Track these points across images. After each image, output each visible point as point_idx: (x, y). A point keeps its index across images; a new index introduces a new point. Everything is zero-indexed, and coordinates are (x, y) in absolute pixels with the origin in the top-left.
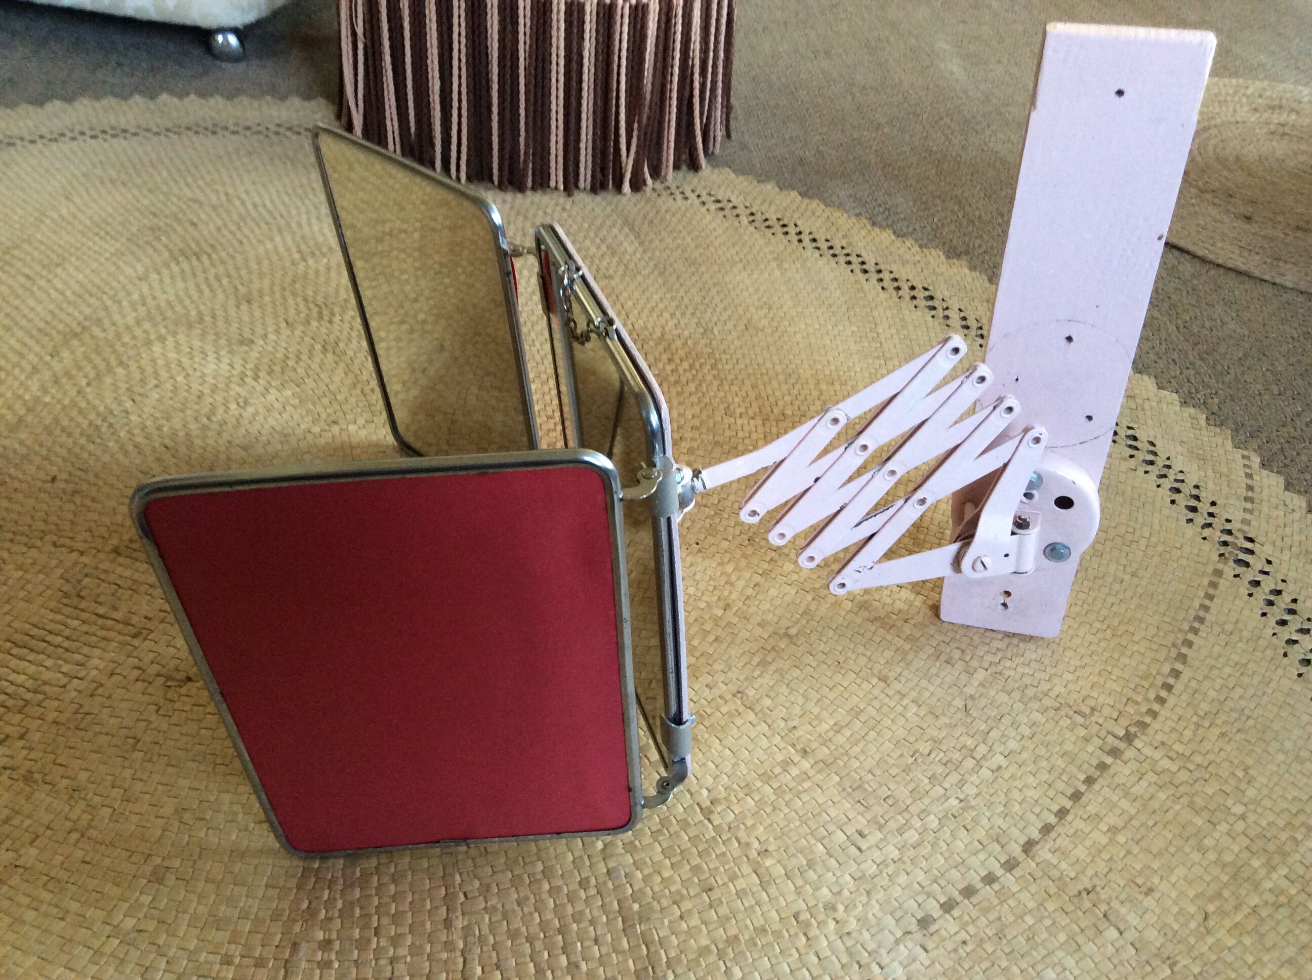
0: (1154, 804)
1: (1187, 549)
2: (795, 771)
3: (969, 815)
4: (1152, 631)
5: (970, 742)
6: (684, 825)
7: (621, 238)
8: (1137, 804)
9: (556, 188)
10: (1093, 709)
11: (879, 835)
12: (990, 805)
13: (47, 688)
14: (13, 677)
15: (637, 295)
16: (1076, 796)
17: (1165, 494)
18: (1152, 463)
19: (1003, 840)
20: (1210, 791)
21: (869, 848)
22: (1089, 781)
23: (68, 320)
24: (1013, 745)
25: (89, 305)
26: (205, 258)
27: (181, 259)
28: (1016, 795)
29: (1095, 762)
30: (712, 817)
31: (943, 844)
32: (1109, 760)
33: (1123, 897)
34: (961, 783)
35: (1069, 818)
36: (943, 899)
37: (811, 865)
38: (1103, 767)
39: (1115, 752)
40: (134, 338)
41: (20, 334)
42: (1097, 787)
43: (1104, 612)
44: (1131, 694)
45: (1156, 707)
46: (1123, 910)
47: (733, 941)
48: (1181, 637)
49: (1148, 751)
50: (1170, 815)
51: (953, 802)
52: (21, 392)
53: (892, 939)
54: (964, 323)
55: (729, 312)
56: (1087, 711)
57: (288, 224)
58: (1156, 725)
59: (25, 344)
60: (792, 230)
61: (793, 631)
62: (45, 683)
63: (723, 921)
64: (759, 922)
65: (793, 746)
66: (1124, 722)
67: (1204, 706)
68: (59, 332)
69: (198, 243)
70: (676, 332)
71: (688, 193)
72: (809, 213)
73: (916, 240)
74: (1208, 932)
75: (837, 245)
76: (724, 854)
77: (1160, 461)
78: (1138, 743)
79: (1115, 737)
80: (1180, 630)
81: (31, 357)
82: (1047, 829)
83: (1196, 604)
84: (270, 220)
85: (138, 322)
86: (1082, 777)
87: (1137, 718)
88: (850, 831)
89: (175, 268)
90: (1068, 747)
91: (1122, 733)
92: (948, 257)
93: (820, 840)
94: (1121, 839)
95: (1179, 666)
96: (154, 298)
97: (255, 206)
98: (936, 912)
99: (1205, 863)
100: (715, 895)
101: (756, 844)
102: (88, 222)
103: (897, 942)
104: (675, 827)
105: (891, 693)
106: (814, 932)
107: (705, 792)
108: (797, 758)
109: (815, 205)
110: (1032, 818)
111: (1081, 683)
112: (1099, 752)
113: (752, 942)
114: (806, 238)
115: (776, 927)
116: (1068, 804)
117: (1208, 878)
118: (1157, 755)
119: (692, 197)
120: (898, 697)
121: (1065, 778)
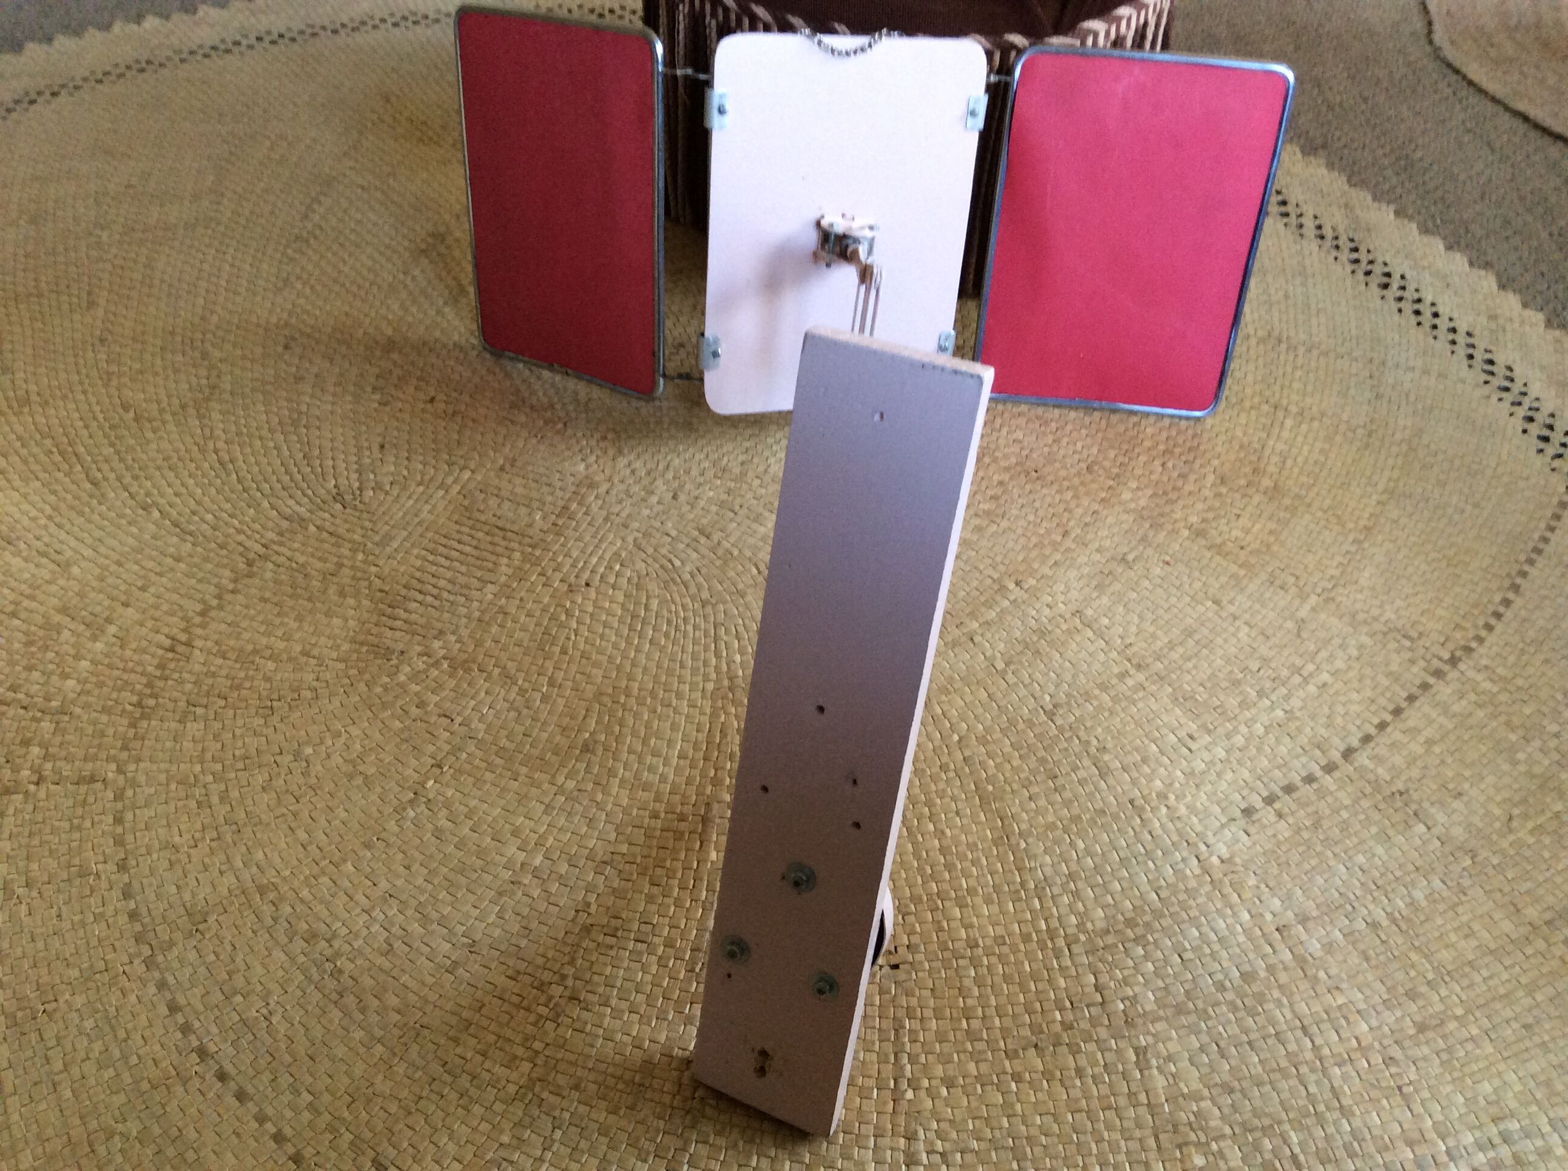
0: (1472, 721)
1: (1533, 481)
2: (1130, 682)
3: (1293, 725)
4: (1488, 561)
5: (1298, 662)
6: (1030, 724)
8: (1454, 720)
10: (1421, 634)
11: (1208, 739)
12: (1313, 717)
16: (1397, 712)
17: (1518, 423)
18: (1507, 389)
19: (1325, 747)
20: (1527, 711)
21: (1199, 749)
22: (1411, 699)
24: (1339, 664)
28: (1339, 708)
29: (1418, 682)
30: (1055, 718)
31: (1267, 748)
32: (1432, 680)
33: (1434, 798)
34: (1287, 698)
35: (1389, 729)
36: (1265, 794)
37: (1145, 760)
38: (1425, 686)
39: (1438, 674)
41: (369, 250)
42: (1417, 704)
43: (1441, 543)
44: (1458, 620)
45: (1483, 633)
46: (1433, 810)
47: (1076, 819)
48: (1517, 567)
49: (1471, 674)
50: (1486, 731)
51: (1279, 713)
52: (383, 311)
53: (1218, 824)
54: (1319, 232)
56: (1415, 635)
58: (1482, 650)
59: (375, 261)
61: (1130, 557)
63: (1067, 804)
64: (1099, 805)
65: (1129, 660)
66: (1451, 646)
67: (1532, 633)
74: (1511, 831)
76: (1066, 749)
77: (1517, 388)
78: (1462, 666)
79: (1440, 659)
80: (1516, 561)
82: (1367, 739)
83: (1536, 536)
86: (1405, 695)
87: (1462, 643)
88: (1182, 734)
90: (1394, 667)
91: (1446, 656)
93: (1154, 741)
94: (1437, 749)
95: (1511, 596)
98: (1258, 803)
99: (1515, 773)
100: (1060, 781)
101: (1095, 742)
103: (1223, 826)
104: (1021, 726)
105: (1224, 614)
106: (1148, 815)
107: (1048, 698)
108: (1132, 671)
110: (1354, 729)
111: (1411, 609)
112: (1423, 674)
113: (1093, 822)
115: (1114, 809)
116: (1388, 718)
117: (1516, 786)
118: (1479, 677)
120: (1231, 619)
121: (1388, 695)
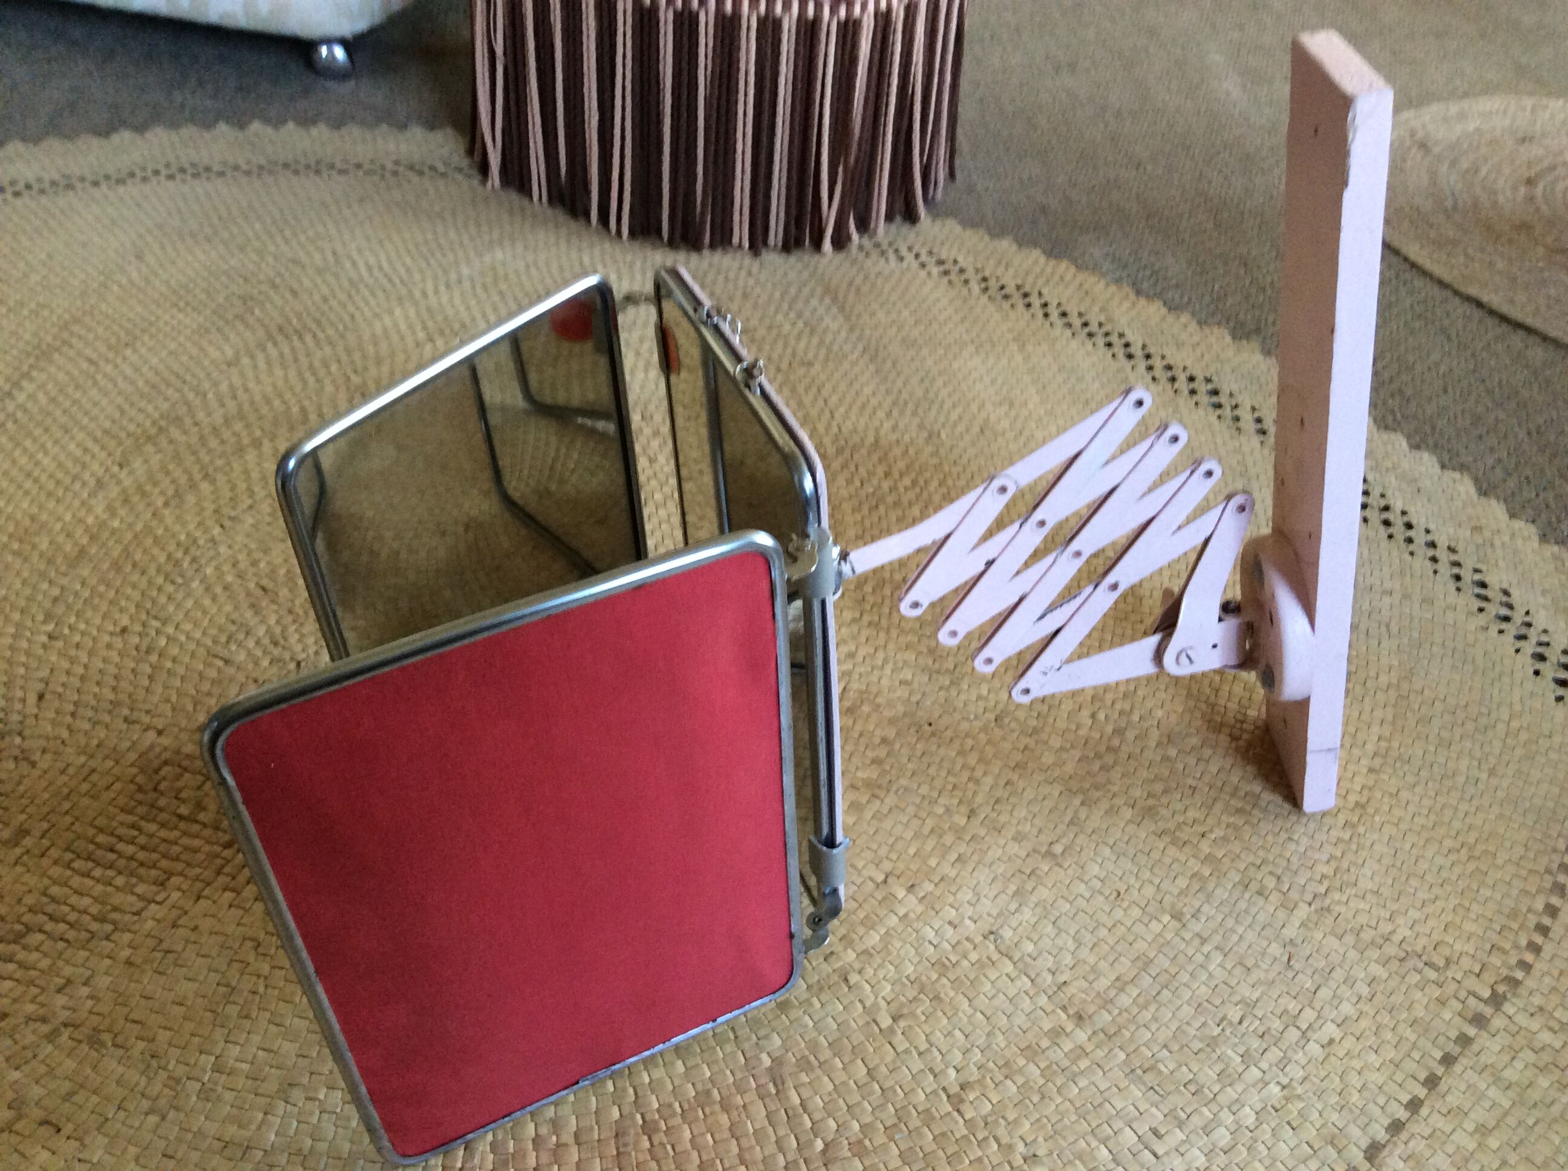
0: (1535, 1095)
1: (1558, 738)
2: (1068, 1046)
3: (1295, 1107)
4: (1519, 851)
5: (1293, 1006)
6: (927, 1118)
7: (821, 311)
8: (1511, 1093)
9: (740, 246)
10: (1448, 961)
11: (1181, 1136)
12: (1321, 1094)
13: (115, 916)
14: (74, 899)
15: (843, 386)
17: (1525, 663)
18: (1507, 619)
19: (1341, 1142)
21: (1167, 1153)
22: (1448, 1060)
23: (141, 418)
24: (1347, 1009)
25: (166, 399)
26: (308, 338)
27: (280, 338)
28: (1354, 1080)
29: (1453, 1034)
30: (962, 1108)
31: (1261, 1147)
32: (1471, 1031)
34: (1283, 1064)
35: (1424, 1111)
38: (1464, 1041)
39: (1479, 1020)
40: (223, 442)
41: (81, 436)
42: (1458, 1068)
43: (1457, 825)
44: (1495, 937)
45: (1529, 957)
48: (1555, 858)
49: (1522, 1020)
50: (1555, 1111)
51: (1275, 1089)
52: (82, 513)
54: (1259, 426)
55: (959, 410)
56: (1441, 963)
57: (410, 292)
58: (1530, 983)
59: (86, 450)
60: (1036, 302)
61: (1058, 849)
62: (115, 909)
65: (1064, 1008)
66: (1489, 977)
68: (129, 435)
69: (299, 316)
70: (893, 437)
71: (904, 251)
72: (1056, 278)
73: (1193, 314)
75: (1094, 319)
76: (979, 1160)
77: (1518, 617)
78: (1509, 1008)
79: (1480, 999)
80: (1555, 850)
81: (95, 467)
84: (388, 286)
85: (227, 422)
86: (1438, 1055)
87: (1504, 972)
88: (1143, 1128)
89: (273, 352)
90: (1419, 1012)
91: (1486, 993)
92: (1234, 337)
93: (1104, 1142)
94: (1493, 1143)
95: (1556, 901)
96: (246, 390)
97: (370, 269)
101: (1021, 1147)
102: (163, 289)
104: (915, 1122)
105: (1188, 936)
107: (952, 1073)
108: (1069, 1027)
109: (1065, 267)
110: (1377, 1111)
111: (1431, 923)
112: (1457, 1019)
114: (1054, 314)
118: (1535, 1025)
119: (909, 257)
120: (1197, 941)
121: (1416, 1055)
